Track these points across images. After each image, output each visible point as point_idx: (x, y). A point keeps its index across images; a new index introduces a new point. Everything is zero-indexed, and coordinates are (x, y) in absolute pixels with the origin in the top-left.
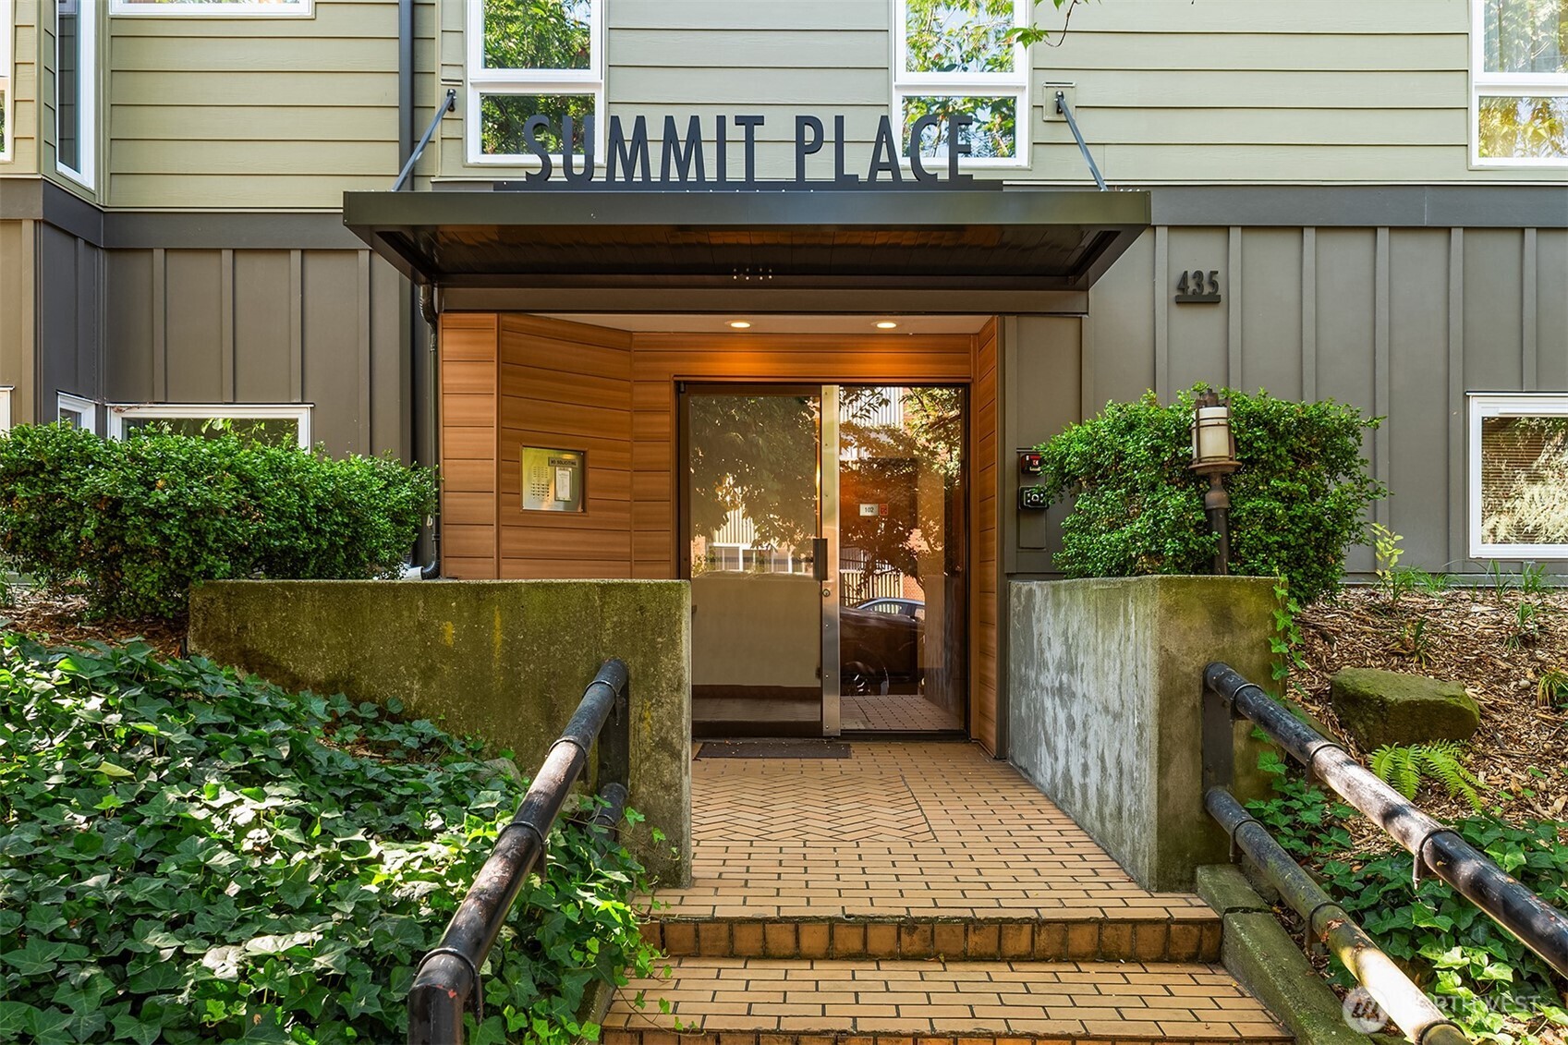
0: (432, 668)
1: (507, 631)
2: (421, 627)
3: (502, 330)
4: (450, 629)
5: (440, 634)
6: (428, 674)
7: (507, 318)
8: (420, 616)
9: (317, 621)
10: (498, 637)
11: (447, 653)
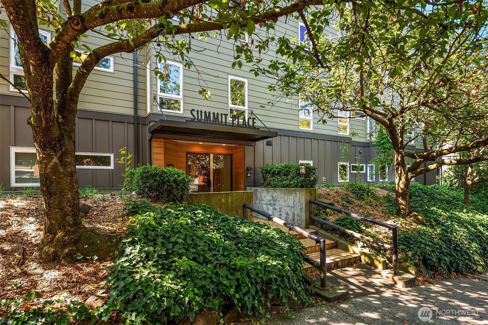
0: (221, 206)
1: (231, 200)
2: (219, 200)
3: (165, 142)
4: (223, 200)
5: (222, 201)
6: (220, 207)
7: (165, 140)
8: (219, 198)
9: (204, 200)
10: (230, 201)
11: (223, 204)
